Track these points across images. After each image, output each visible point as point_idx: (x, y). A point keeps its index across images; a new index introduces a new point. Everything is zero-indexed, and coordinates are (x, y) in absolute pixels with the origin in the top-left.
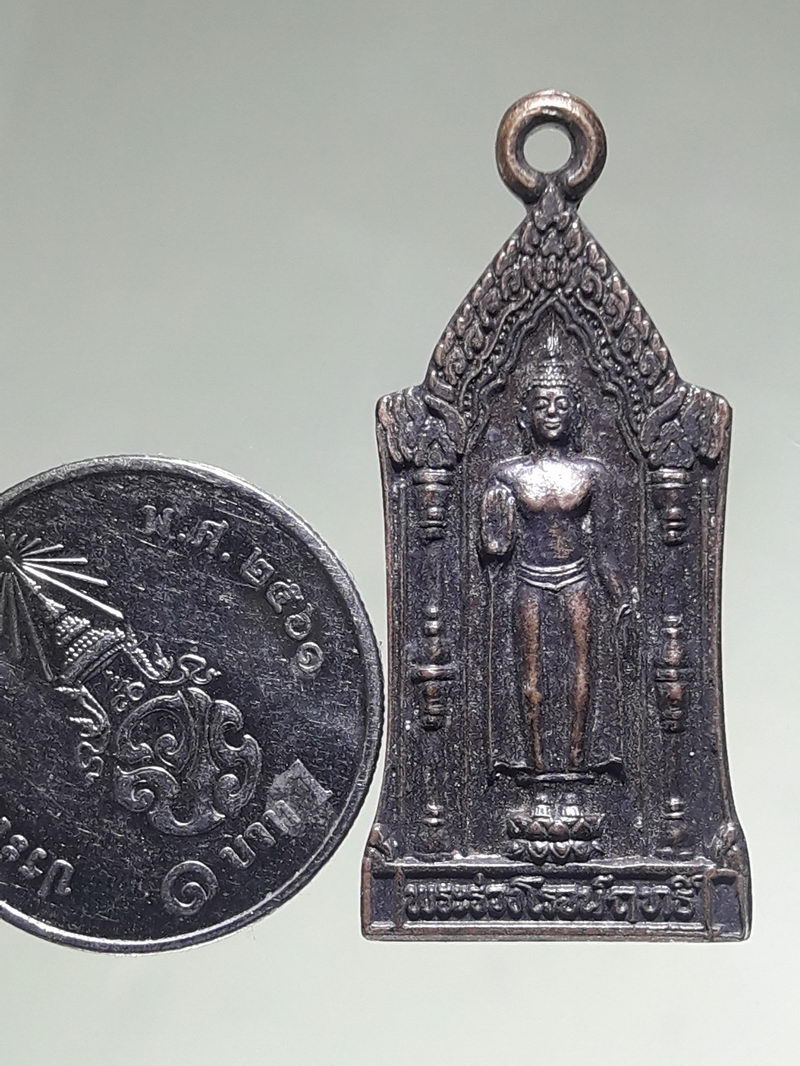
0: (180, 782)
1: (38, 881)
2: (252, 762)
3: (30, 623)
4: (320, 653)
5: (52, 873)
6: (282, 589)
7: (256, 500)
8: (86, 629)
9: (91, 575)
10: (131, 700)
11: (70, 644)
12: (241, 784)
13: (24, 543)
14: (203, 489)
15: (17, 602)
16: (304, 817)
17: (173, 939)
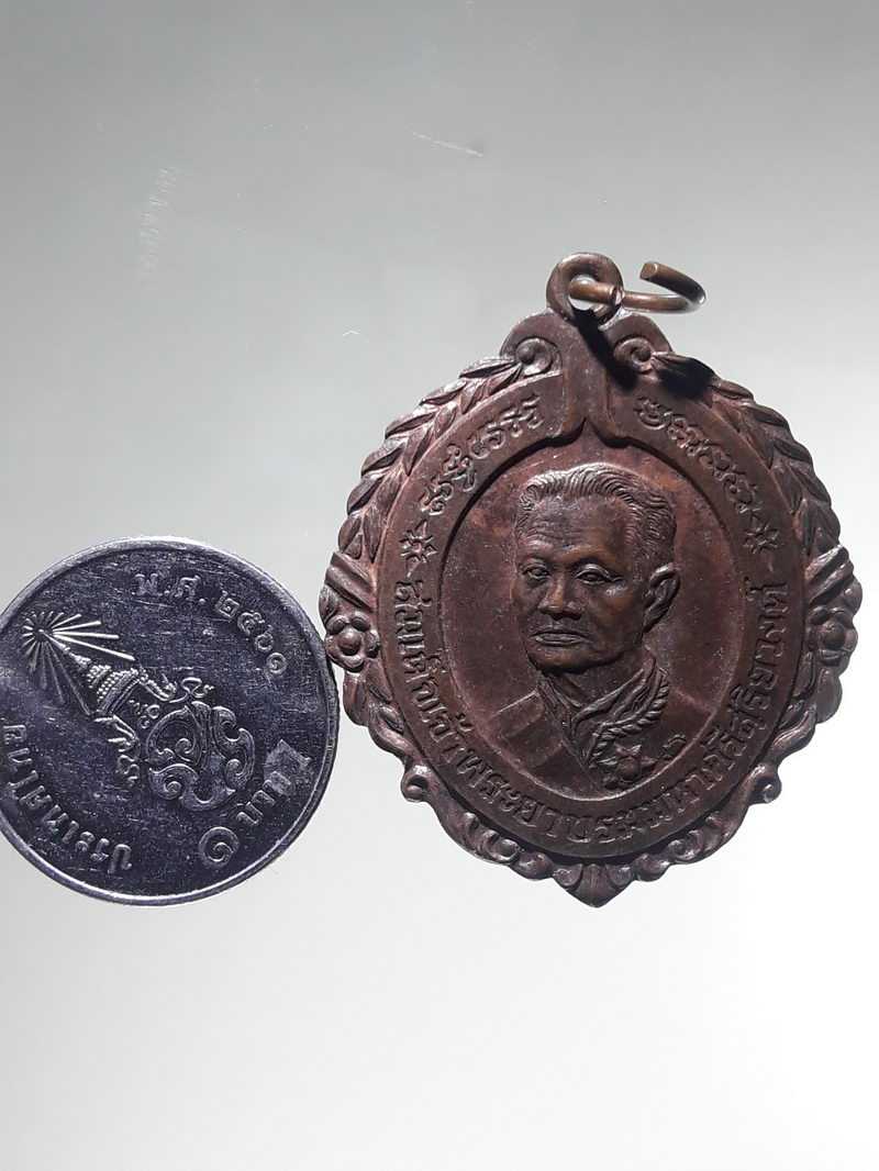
0: (198, 772)
1: (106, 863)
2: (248, 747)
3: (67, 676)
4: (284, 659)
5: (115, 854)
6: (247, 618)
7: (217, 557)
8: (109, 673)
9: (105, 633)
10: (152, 719)
11: (99, 685)
12: (243, 764)
13: (52, 618)
14: (176, 555)
15: (54, 662)
16: (293, 780)
17: (213, 886)
